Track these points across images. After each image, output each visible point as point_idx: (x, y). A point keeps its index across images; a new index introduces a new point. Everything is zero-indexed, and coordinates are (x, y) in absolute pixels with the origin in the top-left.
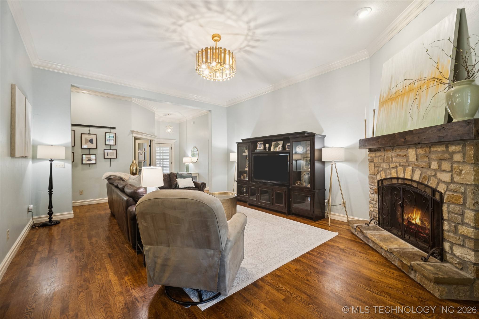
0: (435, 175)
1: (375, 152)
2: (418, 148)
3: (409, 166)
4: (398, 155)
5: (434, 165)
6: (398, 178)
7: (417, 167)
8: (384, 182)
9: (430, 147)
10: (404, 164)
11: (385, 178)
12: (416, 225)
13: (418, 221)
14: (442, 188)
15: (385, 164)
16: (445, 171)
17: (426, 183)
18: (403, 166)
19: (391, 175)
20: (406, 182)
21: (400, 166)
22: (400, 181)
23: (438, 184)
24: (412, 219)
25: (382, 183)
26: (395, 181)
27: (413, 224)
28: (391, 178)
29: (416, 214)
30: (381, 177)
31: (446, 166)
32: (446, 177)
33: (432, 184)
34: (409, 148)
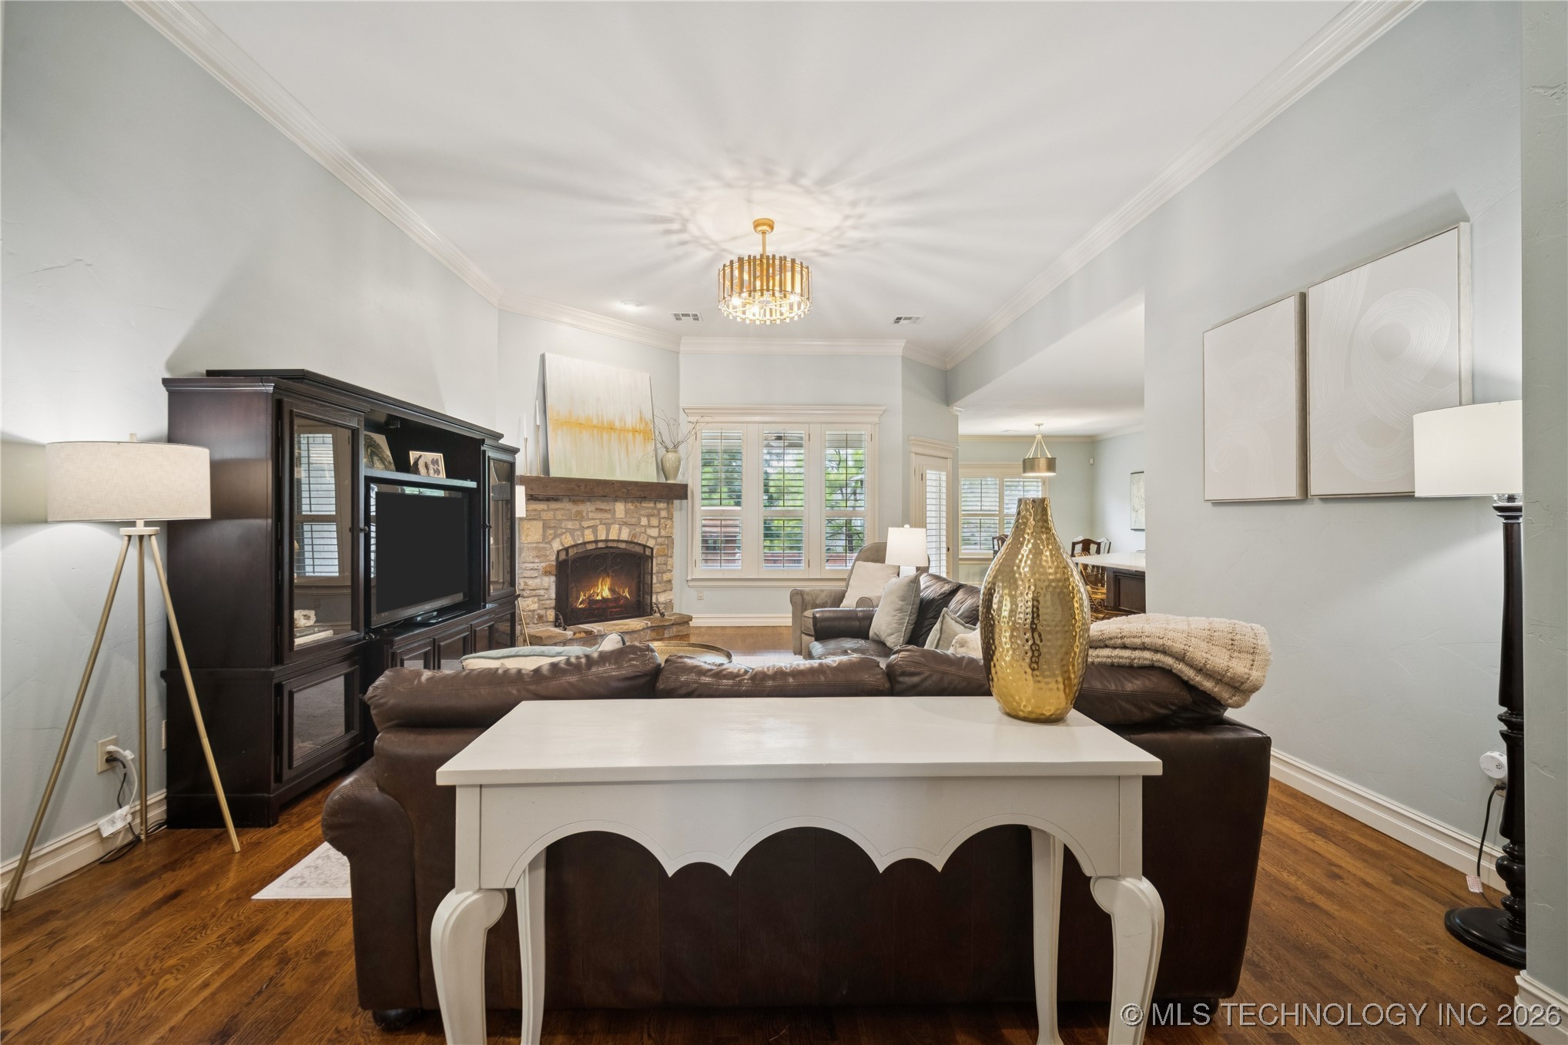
0: (645, 533)
1: (548, 503)
2: (628, 503)
3: (614, 523)
4: (596, 509)
5: (644, 521)
6: (596, 542)
7: (625, 524)
8: (570, 550)
9: (641, 503)
10: (609, 521)
11: (573, 544)
12: (604, 600)
13: (606, 593)
14: (651, 543)
15: (570, 523)
16: (654, 527)
17: (636, 541)
18: (605, 524)
19: (584, 538)
20: (610, 544)
21: (601, 524)
22: (601, 545)
23: (647, 540)
24: (595, 595)
25: (567, 554)
26: (590, 547)
27: (598, 601)
28: (585, 543)
29: (602, 585)
30: (562, 544)
31: (654, 521)
32: (654, 532)
33: (642, 540)
34: (616, 501)
